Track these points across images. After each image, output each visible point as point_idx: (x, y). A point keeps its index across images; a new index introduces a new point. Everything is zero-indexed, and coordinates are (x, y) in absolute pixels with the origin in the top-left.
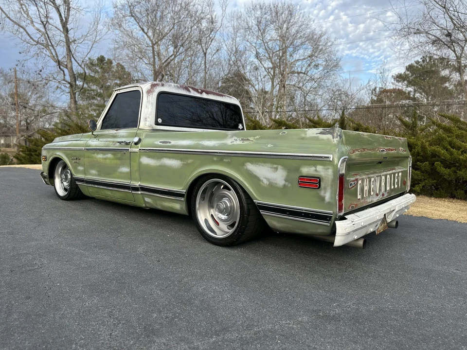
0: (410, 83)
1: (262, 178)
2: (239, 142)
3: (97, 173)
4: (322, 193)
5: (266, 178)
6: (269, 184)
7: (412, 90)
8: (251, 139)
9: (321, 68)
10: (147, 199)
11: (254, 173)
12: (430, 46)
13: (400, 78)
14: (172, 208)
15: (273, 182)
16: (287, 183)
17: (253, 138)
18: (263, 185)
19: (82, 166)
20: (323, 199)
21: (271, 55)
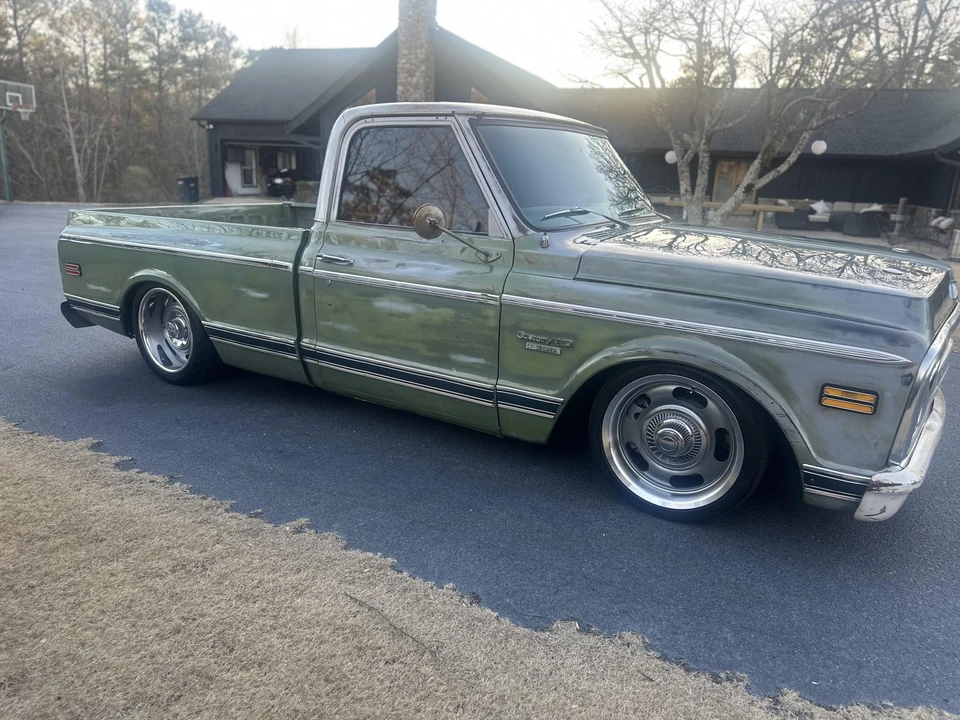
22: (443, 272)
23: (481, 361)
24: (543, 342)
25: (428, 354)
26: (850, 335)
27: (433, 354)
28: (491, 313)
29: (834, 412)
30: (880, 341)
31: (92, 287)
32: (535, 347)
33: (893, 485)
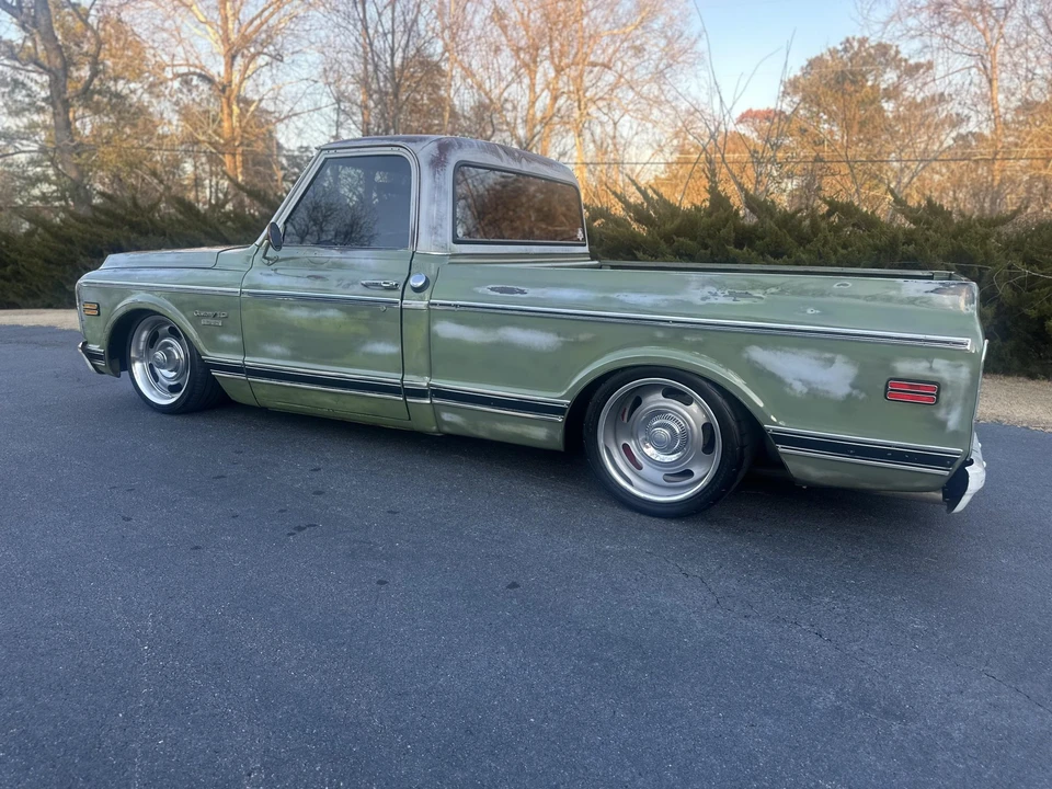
1: (789, 380)
2: (722, 300)
3: (289, 353)
4: (941, 414)
5: (800, 380)
6: (808, 393)
8: (758, 293)
10: (446, 417)
11: (769, 368)
14: (521, 436)
15: (820, 387)
16: (855, 392)
17: (761, 291)
18: (792, 393)
19: (235, 334)
20: (943, 424)
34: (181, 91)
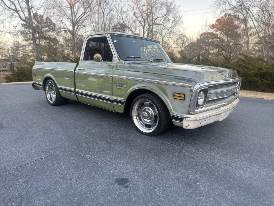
0: (218, 29)
7: (219, 33)
9: (171, 21)
12: (231, 11)
13: (213, 26)
21: (142, 14)
22: (102, 71)
23: (109, 92)
24: (120, 86)
25: (98, 91)
26: (180, 80)
27: (100, 91)
28: (111, 80)
29: (176, 100)
30: (186, 81)
31: (38, 79)
32: (119, 88)
33: (189, 118)
34: (64, 34)
